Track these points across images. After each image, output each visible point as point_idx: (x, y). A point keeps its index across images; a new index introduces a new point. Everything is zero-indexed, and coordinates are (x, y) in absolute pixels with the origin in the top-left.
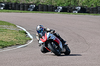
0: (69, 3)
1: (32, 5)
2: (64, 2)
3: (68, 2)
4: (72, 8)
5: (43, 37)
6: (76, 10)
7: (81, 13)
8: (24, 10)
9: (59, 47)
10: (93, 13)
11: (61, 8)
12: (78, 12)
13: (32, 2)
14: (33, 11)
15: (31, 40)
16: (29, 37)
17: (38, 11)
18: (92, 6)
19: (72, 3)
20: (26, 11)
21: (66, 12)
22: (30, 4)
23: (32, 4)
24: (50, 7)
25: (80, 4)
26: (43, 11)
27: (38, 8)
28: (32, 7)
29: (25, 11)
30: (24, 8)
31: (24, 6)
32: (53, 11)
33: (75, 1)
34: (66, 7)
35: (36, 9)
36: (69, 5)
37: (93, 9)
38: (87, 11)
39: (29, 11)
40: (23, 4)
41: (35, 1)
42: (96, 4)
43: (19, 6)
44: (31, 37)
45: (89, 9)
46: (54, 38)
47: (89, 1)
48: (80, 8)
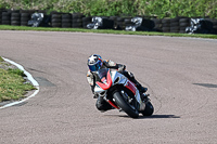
0: (118, 9)
1: (37, 14)
2: (107, 7)
3: (116, 6)
4: (123, 20)
5: (104, 80)
6: (133, 24)
7: (143, 30)
8: (19, 24)
9: (135, 99)
10: (169, 31)
11: (100, 20)
12: (137, 29)
13: (37, 8)
14: (39, 26)
15: (34, 89)
16: (31, 84)
17: (51, 26)
18: (167, 15)
19: (124, 9)
20: (25, 27)
21: (110, 28)
22: (34, 11)
23: (37, 11)
24: (77, 18)
25: (142, 11)
26: (60, 26)
27: (50, 21)
28: (36, 18)
29: (21, 27)
30: (19, 20)
31: (20, 16)
32: (82, 27)
33: (129, 5)
34: (111, 18)
35: (46, 23)
36: (117, 15)
37: (169, 22)
38: (157, 26)
39: (31, 26)
40: (17, 11)
41: (44, 6)
42: (176, 11)
43: (10, 16)
44: (35, 83)
45: (160, 22)
46: (124, 81)
47: (160, 6)
48: (141, 20)
